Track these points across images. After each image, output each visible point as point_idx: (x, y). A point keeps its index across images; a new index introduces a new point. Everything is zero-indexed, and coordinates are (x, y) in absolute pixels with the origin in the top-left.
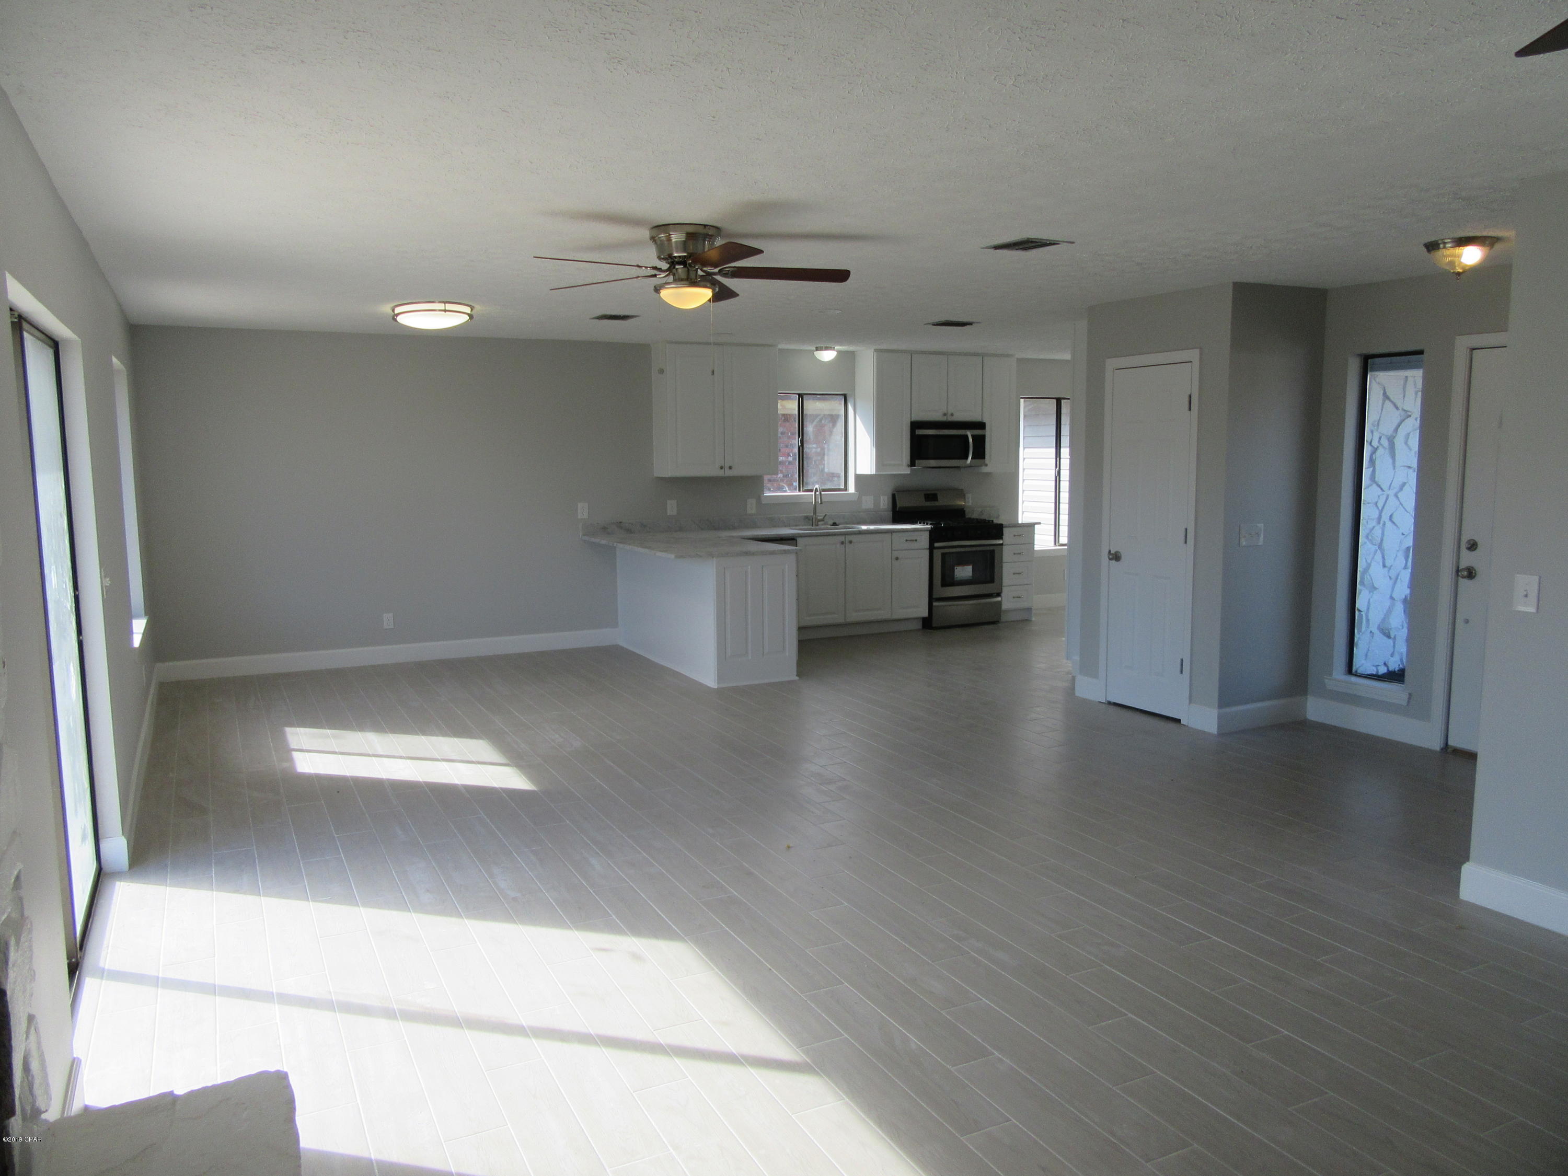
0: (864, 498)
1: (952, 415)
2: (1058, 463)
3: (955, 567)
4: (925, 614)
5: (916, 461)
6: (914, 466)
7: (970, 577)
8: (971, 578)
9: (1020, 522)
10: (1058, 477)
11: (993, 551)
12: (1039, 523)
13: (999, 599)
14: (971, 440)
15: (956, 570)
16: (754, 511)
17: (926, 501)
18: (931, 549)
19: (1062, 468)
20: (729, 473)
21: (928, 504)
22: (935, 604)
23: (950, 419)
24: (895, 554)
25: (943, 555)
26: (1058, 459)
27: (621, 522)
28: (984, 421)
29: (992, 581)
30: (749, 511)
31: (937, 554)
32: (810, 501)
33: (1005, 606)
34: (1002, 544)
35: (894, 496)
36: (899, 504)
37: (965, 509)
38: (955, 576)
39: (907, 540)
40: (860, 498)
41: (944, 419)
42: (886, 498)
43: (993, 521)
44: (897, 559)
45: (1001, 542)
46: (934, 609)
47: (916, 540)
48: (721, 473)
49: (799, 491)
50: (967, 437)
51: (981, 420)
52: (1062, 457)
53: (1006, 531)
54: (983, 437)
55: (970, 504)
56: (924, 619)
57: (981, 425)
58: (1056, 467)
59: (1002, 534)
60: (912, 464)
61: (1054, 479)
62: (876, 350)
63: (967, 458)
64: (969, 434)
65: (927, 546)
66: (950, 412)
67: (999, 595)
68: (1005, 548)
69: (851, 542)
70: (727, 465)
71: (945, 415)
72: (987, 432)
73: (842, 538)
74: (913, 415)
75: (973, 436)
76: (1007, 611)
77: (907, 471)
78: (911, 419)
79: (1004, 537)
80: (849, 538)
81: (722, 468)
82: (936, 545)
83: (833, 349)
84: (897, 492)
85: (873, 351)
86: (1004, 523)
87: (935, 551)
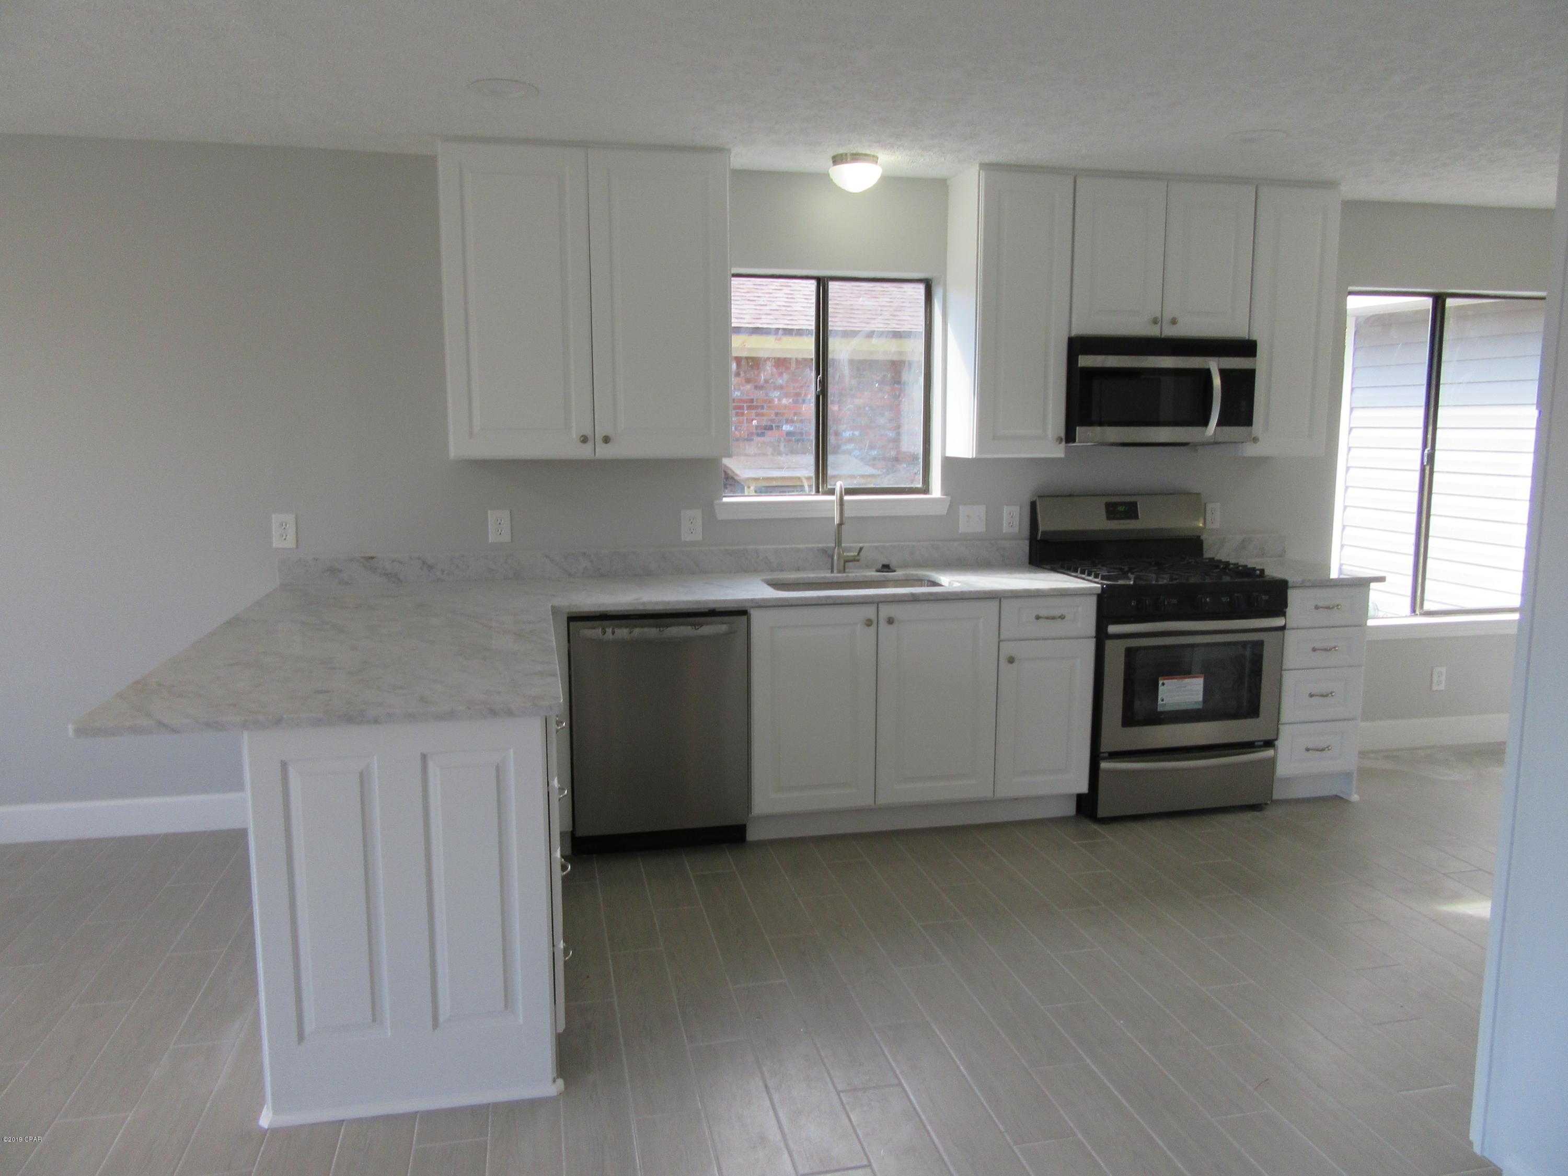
0: (963, 511)
1: (1174, 322)
2: (1430, 436)
3: (1160, 682)
4: (1084, 788)
5: (1077, 428)
6: (1074, 441)
7: (1197, 703)
8: (1200, 706)
9: (1334, 575)
10: (1428, 468)
11: (1260, 644)
12: (1381, 579)
13: (1270, 753)
14: (1217, 381)
15: (1161, 688)
16: (698, 536)
17: (1109, 518)
18: (1101, 636)
19: (1437, 447)
20: (604, 452)
21: (1115, 525)
22: (1104, 765)
23: (1170, 332)
24: (1008, 649)
25: (1129, 652)
26: (1430, 428)
27: (372, 558)
28: (1254, 338)
29: (1253, 711)
30: (686, 537)
31: (1115, 653)
32: (829, 515)
33: (1282, 770)
34: (1283, 628)
35: (1033, 505)
36: (1044, 526)
37: (1203, 537)
38: (1160, 702)
39: (1038, 618)
40: (952, 507)
41: (1153, 331)
42: (1016, 510)
43: (1262, 571)
44: (1011, 660)
45: (1279, 622)
46: (1102, 777)
47: (1062, 617)
48: (585, 452)
49: (818, 491)
50: (1207, 373)
51: (1247, 338)
52: (1439, 425)
53: (1294, 598)
54: (1250, 375)
55: (1217, 525)
56: (1080, 797)
57: (1247, 348)
58: (1425, 446)
59: (1285, 604)
60: (1070, 437)
61: (1418, 466)
62: (984, 166)
63: (1205, 422)
64: (1214, 365)
65: (1092, 632)
66: (1167, 317)
67: (1269, 744)
68: (1291, 637)
69: (890, 621)
70: (599, 436)
71: (1155, 321)
72: (1261, 364)
73: (870, 612)
74: (1073, 325)
75: (1224, 373)
76: (1287, 780)
77: (1058, 451)
78: (1070, 331)
79: (1289, 611)
80: (886, 611)
81: (584, 440)
82: (1113, 629)
83: (874, 159)
84: (1039, 497)
85: (977, 167)
86: (1291, 578)
87: (1109, 645)
